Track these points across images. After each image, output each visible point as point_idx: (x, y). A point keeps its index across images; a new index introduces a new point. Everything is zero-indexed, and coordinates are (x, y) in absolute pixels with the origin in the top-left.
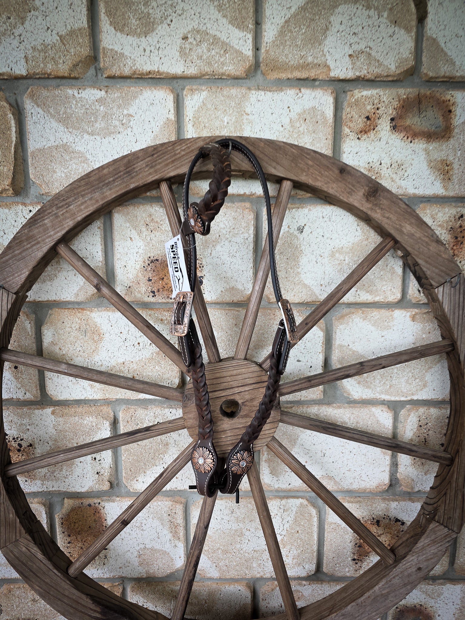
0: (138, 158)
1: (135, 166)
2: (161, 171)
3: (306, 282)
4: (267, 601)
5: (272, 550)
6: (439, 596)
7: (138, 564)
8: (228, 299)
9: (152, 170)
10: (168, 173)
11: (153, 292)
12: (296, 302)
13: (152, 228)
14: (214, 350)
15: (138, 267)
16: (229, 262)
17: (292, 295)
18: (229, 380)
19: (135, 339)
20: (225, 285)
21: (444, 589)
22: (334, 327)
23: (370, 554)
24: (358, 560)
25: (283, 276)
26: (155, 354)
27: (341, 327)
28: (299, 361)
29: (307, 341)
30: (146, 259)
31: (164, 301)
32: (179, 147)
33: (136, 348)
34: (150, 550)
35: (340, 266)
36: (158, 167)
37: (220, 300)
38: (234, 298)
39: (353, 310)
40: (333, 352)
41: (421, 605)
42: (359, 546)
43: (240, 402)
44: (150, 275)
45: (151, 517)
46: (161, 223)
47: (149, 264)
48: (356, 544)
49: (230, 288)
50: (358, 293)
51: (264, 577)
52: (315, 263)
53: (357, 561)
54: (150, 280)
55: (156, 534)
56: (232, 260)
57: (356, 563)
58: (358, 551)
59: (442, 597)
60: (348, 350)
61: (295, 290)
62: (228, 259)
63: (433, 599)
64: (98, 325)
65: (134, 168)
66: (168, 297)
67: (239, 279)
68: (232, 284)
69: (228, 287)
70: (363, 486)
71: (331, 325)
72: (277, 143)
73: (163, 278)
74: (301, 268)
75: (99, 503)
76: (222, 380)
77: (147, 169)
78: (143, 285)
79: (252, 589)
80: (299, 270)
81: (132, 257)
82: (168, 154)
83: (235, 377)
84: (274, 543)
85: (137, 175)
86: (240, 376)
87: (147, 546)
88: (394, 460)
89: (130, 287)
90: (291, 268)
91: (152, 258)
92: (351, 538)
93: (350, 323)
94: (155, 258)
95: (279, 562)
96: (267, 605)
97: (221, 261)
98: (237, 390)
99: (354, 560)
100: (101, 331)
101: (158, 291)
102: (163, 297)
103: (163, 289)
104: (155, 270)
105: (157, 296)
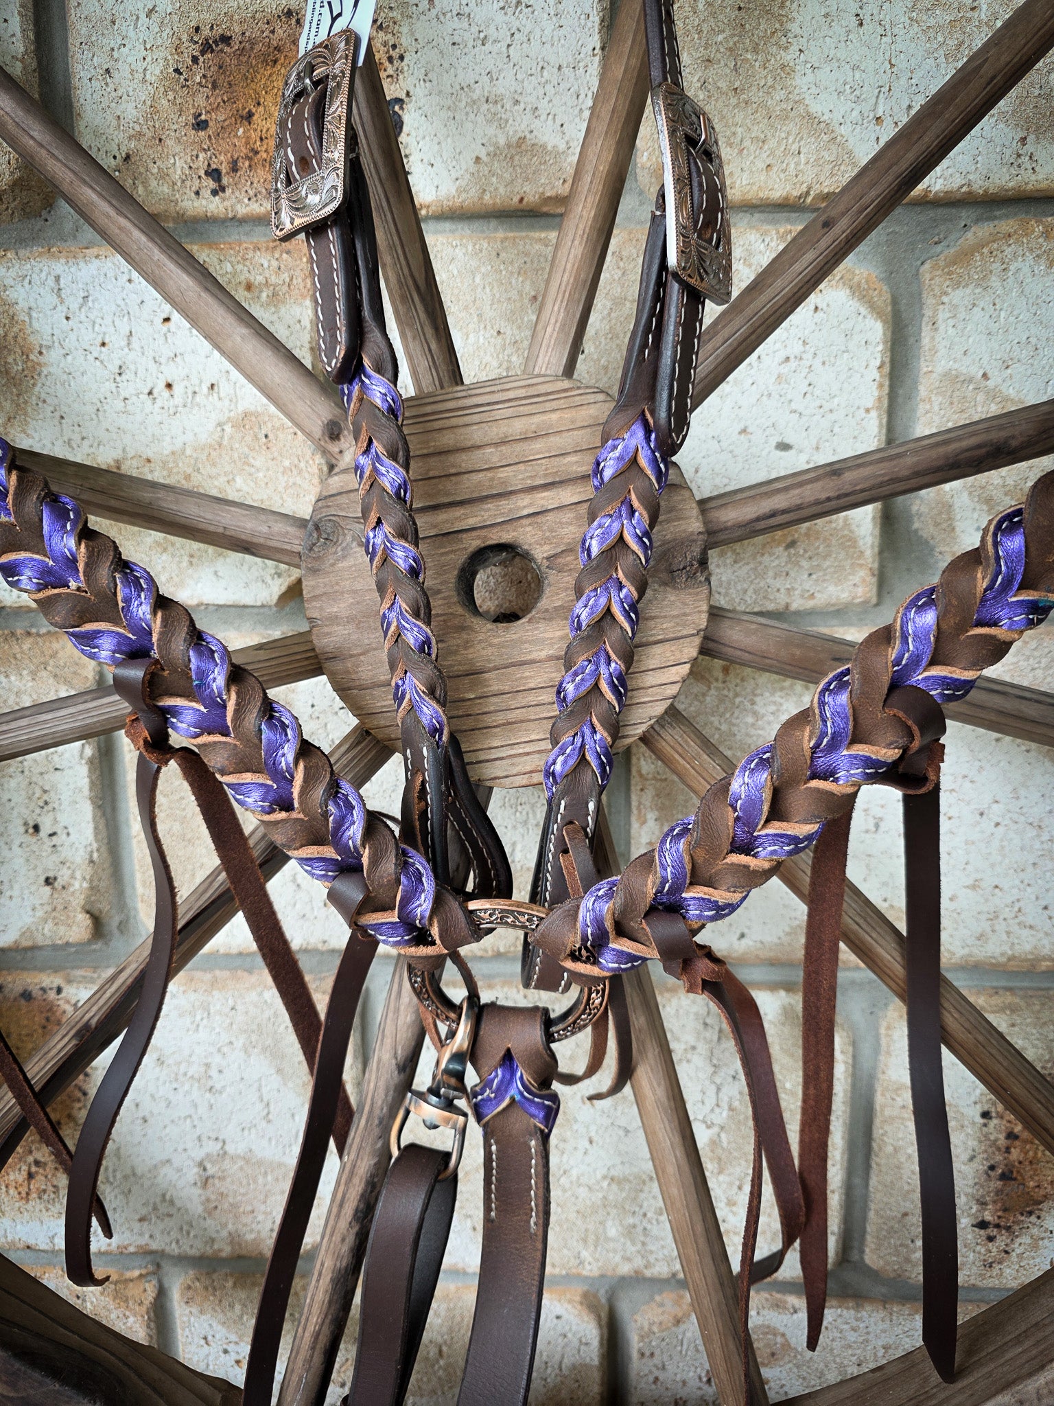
3: (816, 108)
4: (656, 1360)
5: (671, 1169)
7: (200, 1209)
8: (500, 193)
11: (214, 174)
12: (777, 194)
14: (434, 346)
15: (155, 71)
16: (504, 34)
17: (761, 165)
18: (495, 460)
19: (152, 367)
20: (491, 130)
22: (929, 301)
23: (1045, 1206)
24: (997, 1226)
25: (723, 84)
26: (228, 428)
27: (958, 296)
28: (784, 447)
29: (817, 363)
30: (185, 37)
31: (255, 208)
33: (159, 403)
34: (241, 1163)
35: (958, 35)
37: (469, 198)
38: (527, 188)
39: (1007, 225)
40: (922, 408)
42: (1004, 1177)
43: (540, 553)
44: (200, 101)
45: (239, 1044)
47: (195, 60)
48: (992, 1168)
49: (509, 146)
50: (1030, 148)
51: (648, 1273)
52: (854, 22)
53: (992, 1232)
54: (200, 125)
55: (259, 1106)
56: (516, 24)
57: (991, 1239)
58: (998, 1192)
60: (981, 397)
61: (772, 143)
62: (500, 17)
64: (23, 317)
67: (543, 105)
68: (520, 124)
69: (502, 141)
70: (1028, 947)
71: (917, 300)
73: (250, 115)
74: (794, 48)
75: (59, 990)
78: (177, 149)
79: (604, 1315)
80: (789, 57)
81: (131, 33)
83: (518, 447)
86: (538, 445)
87: (230, 1148)
89: (128, 158)
90: (755, 51)
91: (206, 32)
92: (972, 1143)
93: (995, 281)
94: (218, 31)
95: (698, 1218)
96: (657, 1373)
97: (475, 29)
98: (525, 505)
99: (982, 1225)
100: (32, 339)
101: (234, 168)
102: (251, 193)
103: (250, 159)
104: (220, 82)
105: (228, 191)
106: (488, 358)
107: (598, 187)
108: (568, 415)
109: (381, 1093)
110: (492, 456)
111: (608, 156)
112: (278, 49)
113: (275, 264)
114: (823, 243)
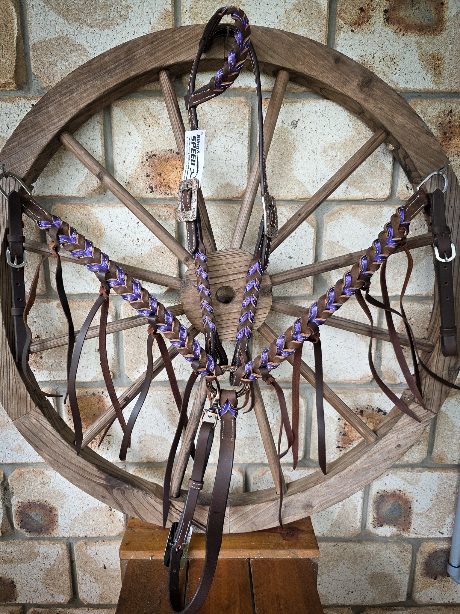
0: (138, 45)
1: (135, 54)
2: (160, 59)
3: (299, 178)
4: (257, 485)
5: (263, 427)
6: (417, 482)
7: (139, 449)
8: (223, 195)
9: (152, 58)
10: (167, 61)
11: (151, 188)
12: (289, 198)
13: (150, 122)
14: (210, 240)
15: (136, 162)
16: (224, 158)
17: (286, 191)
18: (225, 268)
19: (134, 235)
20: (221, 181)
21: (422, 476)
22: (325, 224)
23: (354, 442)
24: (342, 447)
25: (277, 172)
26: (153, 250)
27: (332, 223)
28: (290, 258)
29: (299, 238)
30: (144, 154)
31: (161, 197)
32: (178, 35)
33: (135, 243)
34: (150, 437)
35: (332, 163)
36: (158, 54)
37: (215, 197)
38: (229, 195)
39: (343, 207)
40: (323, 249)
41: (400, 491)
42: (344, 435)
43: (235, 288)
44: (148, 170)
45: (151, 405)
46: (159, 117)
47: (147, 160)
48: (341, 432)
49: (225, 184)
50: (349, 189)
51: (255, 462)
52: (308, 159)
53: (341, 449)
54: (148, 176)
55: (156, 422)
56: (227, 156)
57: (341, 451)
58: (342, 439)
59: (420, 484)
60: (337, 247)
61: (288, 186)
62: (223, 154)
63: (411, 485)
64: (100, 221)
65: (134, 56)
66: (166, 193)
67: (234, 175)
68: (228, 180)
69: (223, 183)
70: (348, 378)
71: (322, 222)
72: (274, 31)
73: (161, 174)
74: (294, 164)
75: (103, 392)
76: (218, 268)
77: (147, 57)
78: (142, 181)
79: (244, 475)
80: (292, 166)
81: (131, 152)
82: (167, 42)
83: (230, 265)
84: (264, 420)
85: (137, 63)
86: (234, 265)
87: (147, 433)
88: (378, 353)
89: (129, 183)
90: (285, 164)
91: (150, 153)
92: (336, 426)
93: (340, 220)
94: (153, 153)
95: (269, 437)
96: (257, 488)
97: (217, 156)
98: (231, 278)
99: (339, 447)
100: (102, 226)
101: (156, 187)
102: (160, 193)
103: (160, 184)
104: (153, 166)
105: (155, 192)
106: (219, 235)
107: (248, 205)
108: (241, 258)
109: (197, 411)
110: (224, 267)
111: (251, 198)
112: (168, 158)
113: (166, 211)
114: (298, 219)
